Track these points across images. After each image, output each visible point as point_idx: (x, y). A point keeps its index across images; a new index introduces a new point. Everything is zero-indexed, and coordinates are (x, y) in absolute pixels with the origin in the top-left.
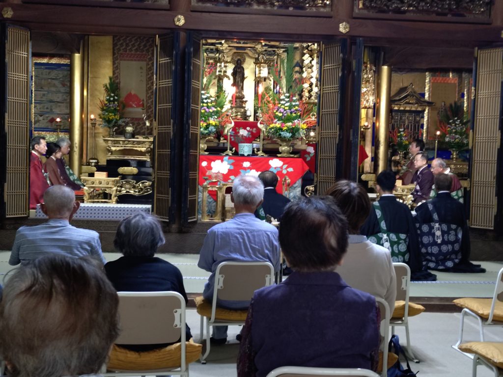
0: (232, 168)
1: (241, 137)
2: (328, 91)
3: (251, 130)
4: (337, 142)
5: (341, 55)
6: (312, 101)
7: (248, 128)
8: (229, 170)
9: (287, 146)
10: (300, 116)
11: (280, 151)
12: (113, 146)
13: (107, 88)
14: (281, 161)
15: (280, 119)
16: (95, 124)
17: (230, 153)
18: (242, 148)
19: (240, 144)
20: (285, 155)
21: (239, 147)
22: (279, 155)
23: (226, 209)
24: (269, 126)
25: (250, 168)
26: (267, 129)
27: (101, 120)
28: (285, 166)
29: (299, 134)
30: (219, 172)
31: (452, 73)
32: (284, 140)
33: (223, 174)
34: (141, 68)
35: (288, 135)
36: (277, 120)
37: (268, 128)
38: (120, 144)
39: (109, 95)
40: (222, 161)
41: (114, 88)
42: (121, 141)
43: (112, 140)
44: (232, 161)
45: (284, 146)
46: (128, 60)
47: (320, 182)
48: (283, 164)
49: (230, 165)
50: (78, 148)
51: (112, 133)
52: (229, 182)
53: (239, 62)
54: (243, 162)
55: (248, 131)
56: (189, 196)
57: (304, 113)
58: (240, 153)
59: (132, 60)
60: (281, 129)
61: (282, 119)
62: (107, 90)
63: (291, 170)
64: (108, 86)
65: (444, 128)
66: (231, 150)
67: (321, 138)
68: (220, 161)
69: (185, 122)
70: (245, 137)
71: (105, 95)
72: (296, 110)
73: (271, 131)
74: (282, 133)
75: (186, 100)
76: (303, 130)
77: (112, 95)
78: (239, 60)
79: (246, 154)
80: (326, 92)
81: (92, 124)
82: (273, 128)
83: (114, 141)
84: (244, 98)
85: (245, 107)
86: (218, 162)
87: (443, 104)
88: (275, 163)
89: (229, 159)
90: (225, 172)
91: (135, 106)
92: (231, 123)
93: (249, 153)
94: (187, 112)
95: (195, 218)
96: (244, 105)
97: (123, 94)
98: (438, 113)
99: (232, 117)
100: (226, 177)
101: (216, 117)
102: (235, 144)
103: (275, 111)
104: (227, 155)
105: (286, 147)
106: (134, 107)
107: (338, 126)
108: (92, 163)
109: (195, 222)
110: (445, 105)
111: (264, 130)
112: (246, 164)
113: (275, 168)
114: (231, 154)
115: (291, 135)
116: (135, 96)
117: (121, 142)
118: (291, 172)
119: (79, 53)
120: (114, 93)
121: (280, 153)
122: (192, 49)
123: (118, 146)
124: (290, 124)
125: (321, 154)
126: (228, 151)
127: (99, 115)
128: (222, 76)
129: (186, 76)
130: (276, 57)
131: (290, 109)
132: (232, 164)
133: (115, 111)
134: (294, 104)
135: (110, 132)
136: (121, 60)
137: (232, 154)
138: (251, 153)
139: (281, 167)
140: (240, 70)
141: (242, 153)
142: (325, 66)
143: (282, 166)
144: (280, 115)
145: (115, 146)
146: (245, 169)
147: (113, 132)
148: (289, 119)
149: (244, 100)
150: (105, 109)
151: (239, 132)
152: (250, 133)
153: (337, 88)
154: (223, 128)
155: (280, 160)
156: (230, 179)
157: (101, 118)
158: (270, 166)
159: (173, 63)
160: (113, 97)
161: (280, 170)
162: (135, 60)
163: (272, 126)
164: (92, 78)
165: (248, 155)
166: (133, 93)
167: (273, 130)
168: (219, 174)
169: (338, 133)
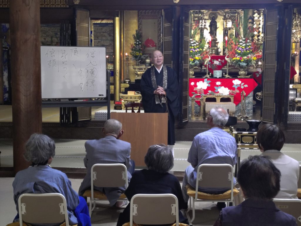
0: (209, 85)
1: (215, 65)
2: (269, 39)
3: (221, 61)
4: (276, 71)
5: (278, 16)
6: (260, 43)
7: (219, 60)
8: (208, 87)
10: (252, 52)
11: (240, 74)
12: (139, 71)
13: (135, 37)
15: (239, 54)
16: (128, 58)
17: (208, 76)
18: (215, 73)
19: (214, 71)
20: (242, 77)
22: (239, 77)
23: (206, 112)
25: (221, 86)
27: (131, 56)
28: (243, 84)
29: (252, 63)
30: (201, 89)
32: (242, 67)
33: (204, 90)
34: (154, 23)
35: (245, 64)
36: (237, 55)
37: (232, 60)
38: (142, 70)
39: (136, 41)
40: (203, 81)
41: (138, 36)
42: (143, 68)
44: (209, 81)
46: (147, 19)
47: (264, 96)
50: (118, 73)
51: (138, 64)
52: (208, 95)
53: (214, 18)
54: (216, 82)
56: (183, 107)
57: (254, 50)
58: (215, 76)
59: (149, 19)
60: (240, 61)
63: (246, 86)
64: (135, 35)
66: (209, 74)
67: (265, 69)
69: (180, 62)
70: (218, 65)
72: (250, 48)
73: (233, 62)
74: (240, 63)
75: (180, 49)
76: (254, 61)
78: (213, 17)
79: (218, 77)
80: (268, 39)
81: (126, 58)
83: (139, 68)
84: (217, 40)
86: (201, 82)
88: (236, 82)
90: (205, 88)
91: (151, 46)
92: (209, 58)
93: (220, 76)
94: (181, 56)
96: (217, 45)
97: (144, 40)
99: (209, 54)
100: (206, 91)
101: (199, 55)
103: (236, 49)
104: (206, 78)
105: (243, 72)
107: (276, 61)
108: (126, 81)
111: (229, 61)
112: (218, 83)
113: (236, 85)
116: (151, 40)
119: (118, 17)
120: (139, 40)
124: (245, 57)
125: (265, 79)
127: (131, 53)
128: (203, 28)
129: (180, 34)
130: (236, 14)
131: (245, 48)
132: (210, 83)
133: (139, 51)
134: (248, 44)
136: (143, 19)
137: (210, 77)
139: (240, 85)
140: (214, 23)
142: (268, 23)
144: (240, 52)
146: (217, 86)
148: (245, 54)
150: (134, 49)
152: (220, 63)
153: (275, 37)
154: (204, 61)
155: (239, 80)
156: (208, 92)
158: (233, 84)
159: (173, 26)
160: (138, 42)
162: (151, 19)
163: (234, 59)
164: (126, 30)
165: (220, 78)
166: (150, 38)
167: (235, 61)
169: (276, 66)
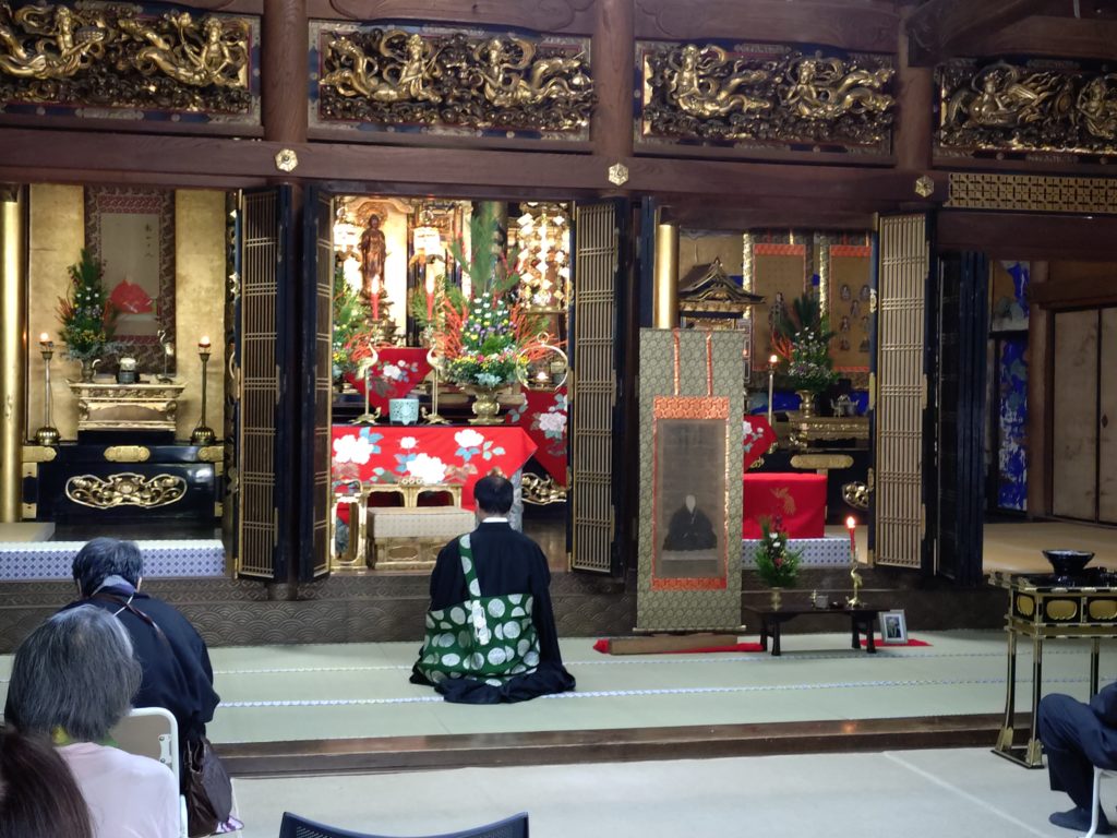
0: (378, 451)
1: (386, 381)
3: (407, 366)
4: (613, 403)
5: (616, 231)
6: (540, 309)
7: (402, 363)
8: (373, 456)
9: (490, 400)
10: (514, 339)
11: (475, 411)
12: (92, 401)
13: (76, 274)
14: (479, 435)
15: (473, 346)
16: (51, 353)
17: (371, 419)
18: (397, 409)
19: (393, 401)
20: (485, 420)
21: (391, 406)
22: (472, 421)
23: (377, 541)
24: (452, 361)
25: (415, 451)
26: (446, 367)
27: (64, 343)
28: (488, 444)
29: (515, 376)
30: (350, 461)
31: (794, 236)
32: (485, 389)
33: (360, 465)
34: (148, 228)
35: (493, 380)
36: (467, 348)
37: (450, 366)
38: (108, 395)
39: (80, 290)
40: (357, 437)
42: (111, 389)
43: (89, 389)
44: (378, 437)
45: (483, 401)
46: (119, 211)
47: (577, 484)
48: (485, 440)
49: (375, 444)
50: (14, 407)
51: (89, 372)
52: (372, 482)
53: (374, 222)
54: (401, 438)
55: (402, 369)
56: (315, 524)
57: (521, 333)
58: (393, 418)
59: (127, 211)
60: (478, 369)
61: (478, 347)
62: (76, 277)
63: (500, 451)
64: (78, 269)
65: (784, 349)
66: (372, 411)
67: (579, 394)
68: (352, 437)
69: (304, 370)
70: (396, 381)
71: (72, 290)
72: (507, 326)
73: (456, 373)
74: (480, 376)
75: (305, 323)
76: (522, 368)
77: (89, 289)
78: (374, 217)
79: (406, 422)
80: (586, 301)
81: (43, 353)
82: (460, 365)
83: (95, 389)
84: (385, 297)
85: (388, 316)
86: (349, 439)
87: (778, 298)
88: (468, 439)
89: (371, 432)
90: (364, 459)
91: (136, 311)
92: (371, 356)
93: (412, 419)
94: (309, 348)
95: (324, 568)
96: (385, 312)
98: (770, 317)
99: (373, 343)
100: (365, 471)
101: (340, 344)
102: (381, 400)
103: (462, 330)
104: (365, 424)
105: (488, 405)
106: (132, 312)
107: (614, 371)
108: (44, 438)
109: (326, 576)
110: (782, 299)
111: (441, 368)
112: (408, 442)
113: (468, 449)
114: (372, 422)
115: (498, 379)
116: (136, 288)
117: (110, 392)
118: (501, 456)
119: (15, 200)
120: (92, 286)
121: (475, 416)
122: (317, 221)
123: (102, 401)
124: (494, 356)
125: (578, 426)
126: (367, 414)
127: (61, 334)
128: (343, 254)
129: (306, 274)
130: (452, 212)
131: (493, 326)
132: (379, 443)
133: (96, 325)
134: (500, 313)
135: (84, 369)
136: (103, 211)
137: (377, 420)
138: (415, 419)
139: (481, 447)
140: (376, 239)
141: (398, 419)
142: (583, 250)
143: (482, 445)
144: (474, 337)
145: (96, 401)
146: (405, 452)
147: (92, 369)
148: (494, 348)
149: (386, 300)
150: (71, 318)
151: (382, 372)
152: (405, 373)
153: (610, 295)
154: (355, 365)
155: (478, 432)
156: (374, 474)
157: (64, 339)
158: (456, 446)
159: (280, 249)
160: (91, 294)
161: (477, 452)
162: (134, 212)
163: (457, 361)
164: (36, 250)
165: (411, 424)
166: (130, 281)
167: (460, 369)
168: (350, 465)
169: (615, 386)
